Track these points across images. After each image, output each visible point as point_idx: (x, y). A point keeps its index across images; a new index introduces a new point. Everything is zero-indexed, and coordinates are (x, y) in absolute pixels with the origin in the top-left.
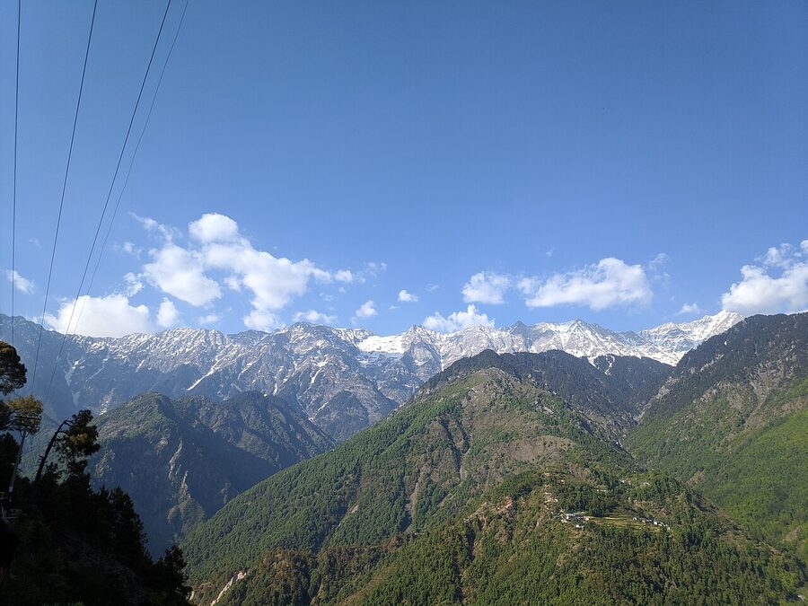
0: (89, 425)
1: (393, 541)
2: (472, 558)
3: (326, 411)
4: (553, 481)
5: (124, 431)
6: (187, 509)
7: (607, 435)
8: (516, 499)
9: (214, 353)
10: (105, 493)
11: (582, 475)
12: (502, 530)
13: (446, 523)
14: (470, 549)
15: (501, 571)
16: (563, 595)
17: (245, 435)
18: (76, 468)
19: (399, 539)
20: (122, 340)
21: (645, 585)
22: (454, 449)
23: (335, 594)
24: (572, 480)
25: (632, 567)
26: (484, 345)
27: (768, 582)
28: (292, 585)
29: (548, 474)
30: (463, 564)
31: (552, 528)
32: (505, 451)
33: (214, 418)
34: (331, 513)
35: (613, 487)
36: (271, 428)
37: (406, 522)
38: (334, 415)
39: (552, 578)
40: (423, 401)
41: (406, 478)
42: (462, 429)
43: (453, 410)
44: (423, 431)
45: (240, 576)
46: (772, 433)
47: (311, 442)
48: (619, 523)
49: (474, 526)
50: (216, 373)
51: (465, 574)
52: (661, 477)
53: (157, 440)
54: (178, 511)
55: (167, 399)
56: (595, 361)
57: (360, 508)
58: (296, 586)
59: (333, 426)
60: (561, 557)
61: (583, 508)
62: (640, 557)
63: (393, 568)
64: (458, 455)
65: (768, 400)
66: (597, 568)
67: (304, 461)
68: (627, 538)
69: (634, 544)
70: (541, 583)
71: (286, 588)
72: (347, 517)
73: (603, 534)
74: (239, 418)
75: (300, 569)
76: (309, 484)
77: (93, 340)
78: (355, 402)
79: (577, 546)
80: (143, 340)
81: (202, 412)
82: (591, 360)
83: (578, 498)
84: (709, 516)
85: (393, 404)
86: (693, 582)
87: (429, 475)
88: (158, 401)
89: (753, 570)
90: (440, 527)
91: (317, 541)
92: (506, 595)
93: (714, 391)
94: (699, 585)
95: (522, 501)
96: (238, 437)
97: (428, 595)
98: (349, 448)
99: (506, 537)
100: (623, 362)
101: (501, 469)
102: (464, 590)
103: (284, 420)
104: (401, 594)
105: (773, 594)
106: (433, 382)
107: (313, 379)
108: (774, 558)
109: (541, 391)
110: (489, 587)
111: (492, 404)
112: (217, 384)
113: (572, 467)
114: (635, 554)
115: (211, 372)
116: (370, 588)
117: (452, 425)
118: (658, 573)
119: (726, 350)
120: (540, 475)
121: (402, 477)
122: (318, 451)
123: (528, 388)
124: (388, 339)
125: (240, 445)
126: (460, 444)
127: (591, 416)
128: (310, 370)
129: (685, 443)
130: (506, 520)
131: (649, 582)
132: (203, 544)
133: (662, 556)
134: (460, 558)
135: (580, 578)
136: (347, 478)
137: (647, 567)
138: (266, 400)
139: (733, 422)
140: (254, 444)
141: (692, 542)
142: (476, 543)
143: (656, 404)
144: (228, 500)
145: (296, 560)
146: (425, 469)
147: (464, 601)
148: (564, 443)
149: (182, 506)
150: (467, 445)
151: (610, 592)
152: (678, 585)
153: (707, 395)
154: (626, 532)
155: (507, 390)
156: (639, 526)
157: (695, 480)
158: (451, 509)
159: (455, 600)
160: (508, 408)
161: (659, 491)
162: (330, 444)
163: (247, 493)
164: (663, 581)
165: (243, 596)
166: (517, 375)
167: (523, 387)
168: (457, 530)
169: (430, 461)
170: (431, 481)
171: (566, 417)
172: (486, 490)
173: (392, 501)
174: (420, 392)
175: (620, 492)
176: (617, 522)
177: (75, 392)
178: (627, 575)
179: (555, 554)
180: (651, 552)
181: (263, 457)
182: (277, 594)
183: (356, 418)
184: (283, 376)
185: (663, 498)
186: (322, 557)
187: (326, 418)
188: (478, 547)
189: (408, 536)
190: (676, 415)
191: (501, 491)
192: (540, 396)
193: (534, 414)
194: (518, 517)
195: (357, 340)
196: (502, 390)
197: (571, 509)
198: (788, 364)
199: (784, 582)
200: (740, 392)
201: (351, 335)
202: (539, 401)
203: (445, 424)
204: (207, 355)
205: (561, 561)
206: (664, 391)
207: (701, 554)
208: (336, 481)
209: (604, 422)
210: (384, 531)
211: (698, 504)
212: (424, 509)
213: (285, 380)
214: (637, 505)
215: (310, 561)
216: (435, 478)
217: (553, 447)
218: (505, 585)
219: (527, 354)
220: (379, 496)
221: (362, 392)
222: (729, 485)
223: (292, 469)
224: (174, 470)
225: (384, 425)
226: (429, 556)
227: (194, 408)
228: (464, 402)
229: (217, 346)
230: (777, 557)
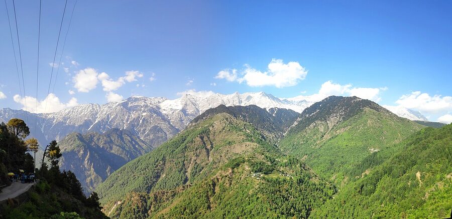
0: (56, 146)
1: (181, 188)
2: (215, 193)
3: (148, 135)
4: (249, 161)
5: (66, 149)
6: (94, 178)
7: (272, 141)
8: (233, 169)
9: (97, 113)
10: (65, 173)
11: (260, 158)
12: (227, 181)
13: (203, 180)
14: (214, 190)
15: (226, 197)
16: (251, 205)
17: (114, 147)
18: (55, 163)
19: (183, 187)
20: (59, 113)
21: (282, 199)
22: (206, 149)
23: (158, 209)
24: (257, 160)
25: (278, 193)
26: (220, 103)
27: (324, 194)
28: (140, 206)
29: (247, 158)
30: (211, 196)
31: (248, 179)
32: (229, 149)
33: (100, 141)
34: (154, 178)
35: (273, 163)
36: (125, 143)
37: (186, 180)
38: (151, 136)
39: (247, 199)
40: (192, 128)
41: (185, 162)
42: (210, 140)
43: (206, 132)
44: (192, 142)
45: (119, 203)
46: (332, 141)
47: (142, 148)
48: (274, 177)
49: (216, 180)
50: (99, 122)
51: (212, 199)
52: (292, 158)
53: (79, 152)
54: (91, 179)
55: (81, 135)
56: (269, 110)
57: (166, 175)
58: (142, 206)
59: (152, 141)
60: (251, 190)
61: (260, 171)
62: (281, 189)
63: (182, 198)
64: (208, 151)
65: (332, 129)
66: (265, 194)
67: (140, 157)
68: (277, 182)
69: (279, 184)
70: (242, 201)
71: (138, 207)
72: (160, 179)
73: (268, 181)
74: (111, 140)
75: (143, 200)
76: (143, 166)
77: (48, 114)
78: (161, 130)
79: (257, 186)
80: (67, 111)
81: (95, 139)
82: (267, 110)
83: (259, 168)
84: (307, 172)
85: (178, 130)
86: (299, 196)
87: (195, 160)
88: (77, 136)
89: (320, 190)
90: (201, 182)
91: (149, 189)
92: (229, 206)
93: (314, 124)
94: (302, 197)
95: (235, 170)
96: (111, 148)
97: (196, 208)
98: (159, 150)
99: (229, 184)
100: (281, 111)
101: (227, 157)
102: (211, 206)
103: (130, 140)
104: (185, 208)
105: (325, 198)
106: (196, 120)
107: (141, 121)
108: (327, 186)
109: (246, 123)
110: (221, 204)
111: (223, 129)
112: (100, 127)
113: (257, 155)
114: (280, 188)
115: (97, 122)
116: (172, 206)
117: (205, 139)
118: (287, 194)
119: (320, 108)
120: (243, 158)
121: (184, 162)
122: (146, 152)
123: (239, 122)
124: (175, 101)
125: (113, 151)
126: (209, 147)
127: (266, 133)
128: (139, 117)
129: (302, 144)
130: (229, 177)
131: (284, 197)
132: (103, 191)
133: (289, 188)
134: (210, 193)
135: (258, 198)
136: (160, 163)
137: (284, 192)
138: (121, 132)
139: (319, 136)
140: (118, 150)
141: (300, 182)
142: (216, 187)
143: (292, 129)
144: (110, 174)
145: (141, 196)
146: (194, 158)
147: (211, 209)
148: (254, 145)
149: (93, 177)
150: (212, 147)
151: (269, 202)
152: (294, 198)
153: (311, 126)
154: (277, 180)
155: (230, 123)
156: (282, 177)
157: (304, 159)
158: (205, 174)
159: (208, 209)
160: (231, 131)
161: (290, 163)
162: (151, 149)
163: (118, 171)
164: (289, 197)
165: (121, 210)
166: (235, 116)
167: (237, 121)
168: (208, 182)
169: (196, 154)
170: (196, 163)
171: (255, 134)
172: (220, 166)
173: (180, 172)
174: (190, 125)
175: (276, 164)
176: (273, 176)
177: (46, 135)
178: (276, 196)
179: (249, 190)
180: (286, 186)
181: (123, 156)
182: (134, 209)
183: (162, 137)
184: (127, 121)
185: (291, 166)
186: (151, 195)
187: (148, 138)
188: (217, 189)
189: (187, 186)
190: (300, 133)
191: (227, 166)
192: (245, 125)
193: (242, 132)
194: (234, 176)
195: (159, 102)
196: (228, 123)
197: (256, 172)
198: (341, 115)
199: (329, 194)
200: (323, 124)
201: (156, 100)
202: (244, 128)
203: (202, 138)
204: (94, 115)
205: (251, 192)
206: (296, 123)
207: (303, 186)
208: (155, 164)
209: (270, 136)
210: (177, 184)
211: (304, 168)
212: (194, 174)
213: (129, 122)
214: (282, 169)
215: (146, 197)
216: (198, 162)
217: (249, 147)
218: (228, 202)
219: (240, 107)
220: (174, 170)
221: (164, 126)
222: (316, 160)
223: (135, 160)
224: (88, 163)
225: (174, 140)
226: (196, 193)
227: (92, 137)
228: (211, 128)
229: (97, 110)
230: (328, 185)
